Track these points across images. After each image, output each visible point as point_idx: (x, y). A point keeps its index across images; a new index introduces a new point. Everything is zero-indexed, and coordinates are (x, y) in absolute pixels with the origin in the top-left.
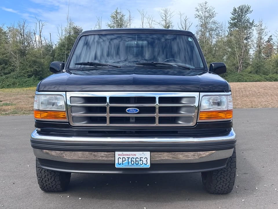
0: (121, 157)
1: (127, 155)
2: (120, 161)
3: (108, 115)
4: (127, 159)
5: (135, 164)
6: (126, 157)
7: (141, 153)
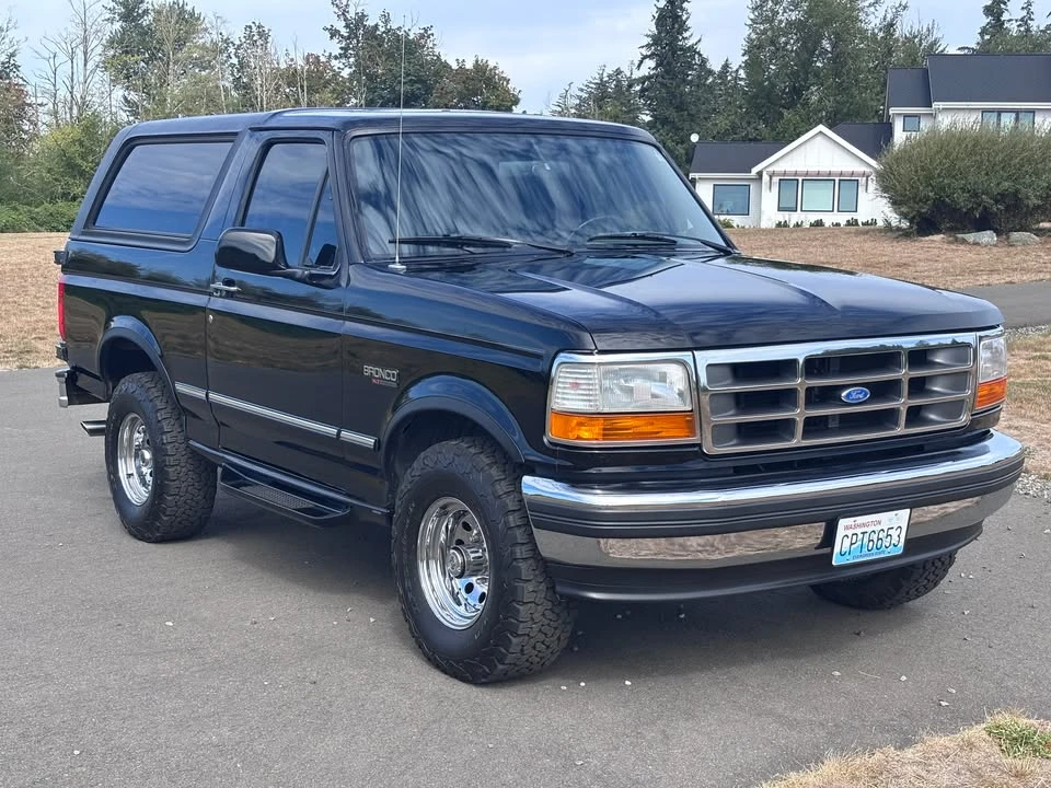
0: (850, 533)
1: (864, 525)
2: (847, 542)
3: (799, 414)
4: (860, 536)
5: (875, 550)
6: (859, 531)
7: (892, 514)
